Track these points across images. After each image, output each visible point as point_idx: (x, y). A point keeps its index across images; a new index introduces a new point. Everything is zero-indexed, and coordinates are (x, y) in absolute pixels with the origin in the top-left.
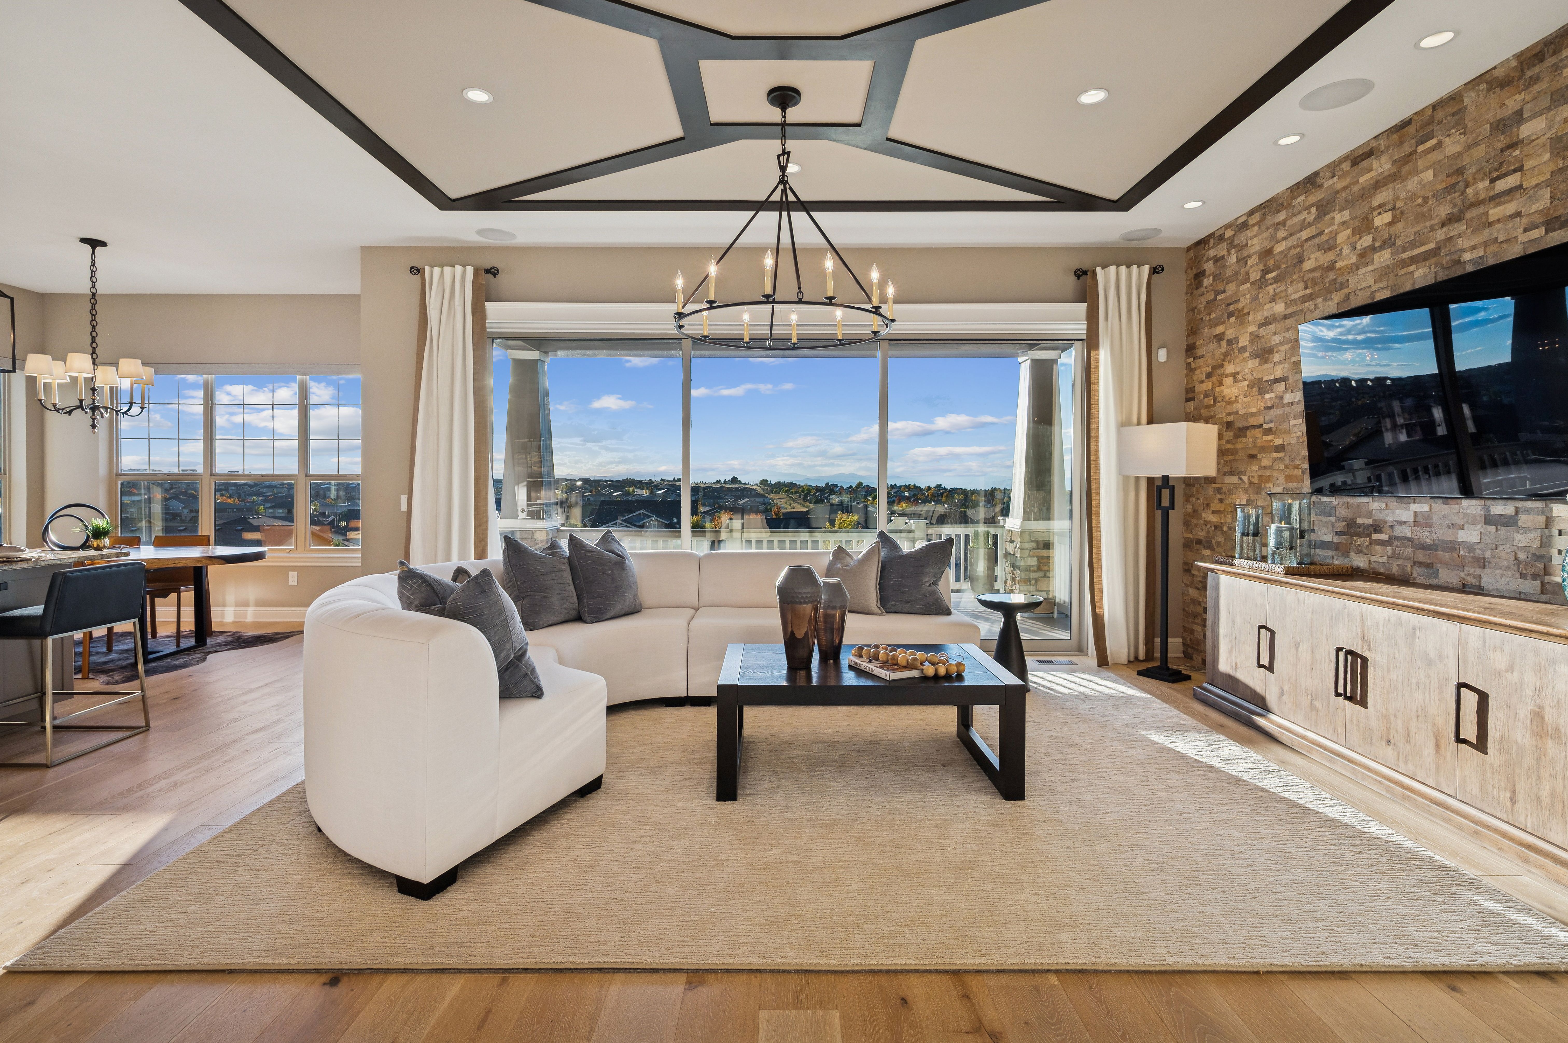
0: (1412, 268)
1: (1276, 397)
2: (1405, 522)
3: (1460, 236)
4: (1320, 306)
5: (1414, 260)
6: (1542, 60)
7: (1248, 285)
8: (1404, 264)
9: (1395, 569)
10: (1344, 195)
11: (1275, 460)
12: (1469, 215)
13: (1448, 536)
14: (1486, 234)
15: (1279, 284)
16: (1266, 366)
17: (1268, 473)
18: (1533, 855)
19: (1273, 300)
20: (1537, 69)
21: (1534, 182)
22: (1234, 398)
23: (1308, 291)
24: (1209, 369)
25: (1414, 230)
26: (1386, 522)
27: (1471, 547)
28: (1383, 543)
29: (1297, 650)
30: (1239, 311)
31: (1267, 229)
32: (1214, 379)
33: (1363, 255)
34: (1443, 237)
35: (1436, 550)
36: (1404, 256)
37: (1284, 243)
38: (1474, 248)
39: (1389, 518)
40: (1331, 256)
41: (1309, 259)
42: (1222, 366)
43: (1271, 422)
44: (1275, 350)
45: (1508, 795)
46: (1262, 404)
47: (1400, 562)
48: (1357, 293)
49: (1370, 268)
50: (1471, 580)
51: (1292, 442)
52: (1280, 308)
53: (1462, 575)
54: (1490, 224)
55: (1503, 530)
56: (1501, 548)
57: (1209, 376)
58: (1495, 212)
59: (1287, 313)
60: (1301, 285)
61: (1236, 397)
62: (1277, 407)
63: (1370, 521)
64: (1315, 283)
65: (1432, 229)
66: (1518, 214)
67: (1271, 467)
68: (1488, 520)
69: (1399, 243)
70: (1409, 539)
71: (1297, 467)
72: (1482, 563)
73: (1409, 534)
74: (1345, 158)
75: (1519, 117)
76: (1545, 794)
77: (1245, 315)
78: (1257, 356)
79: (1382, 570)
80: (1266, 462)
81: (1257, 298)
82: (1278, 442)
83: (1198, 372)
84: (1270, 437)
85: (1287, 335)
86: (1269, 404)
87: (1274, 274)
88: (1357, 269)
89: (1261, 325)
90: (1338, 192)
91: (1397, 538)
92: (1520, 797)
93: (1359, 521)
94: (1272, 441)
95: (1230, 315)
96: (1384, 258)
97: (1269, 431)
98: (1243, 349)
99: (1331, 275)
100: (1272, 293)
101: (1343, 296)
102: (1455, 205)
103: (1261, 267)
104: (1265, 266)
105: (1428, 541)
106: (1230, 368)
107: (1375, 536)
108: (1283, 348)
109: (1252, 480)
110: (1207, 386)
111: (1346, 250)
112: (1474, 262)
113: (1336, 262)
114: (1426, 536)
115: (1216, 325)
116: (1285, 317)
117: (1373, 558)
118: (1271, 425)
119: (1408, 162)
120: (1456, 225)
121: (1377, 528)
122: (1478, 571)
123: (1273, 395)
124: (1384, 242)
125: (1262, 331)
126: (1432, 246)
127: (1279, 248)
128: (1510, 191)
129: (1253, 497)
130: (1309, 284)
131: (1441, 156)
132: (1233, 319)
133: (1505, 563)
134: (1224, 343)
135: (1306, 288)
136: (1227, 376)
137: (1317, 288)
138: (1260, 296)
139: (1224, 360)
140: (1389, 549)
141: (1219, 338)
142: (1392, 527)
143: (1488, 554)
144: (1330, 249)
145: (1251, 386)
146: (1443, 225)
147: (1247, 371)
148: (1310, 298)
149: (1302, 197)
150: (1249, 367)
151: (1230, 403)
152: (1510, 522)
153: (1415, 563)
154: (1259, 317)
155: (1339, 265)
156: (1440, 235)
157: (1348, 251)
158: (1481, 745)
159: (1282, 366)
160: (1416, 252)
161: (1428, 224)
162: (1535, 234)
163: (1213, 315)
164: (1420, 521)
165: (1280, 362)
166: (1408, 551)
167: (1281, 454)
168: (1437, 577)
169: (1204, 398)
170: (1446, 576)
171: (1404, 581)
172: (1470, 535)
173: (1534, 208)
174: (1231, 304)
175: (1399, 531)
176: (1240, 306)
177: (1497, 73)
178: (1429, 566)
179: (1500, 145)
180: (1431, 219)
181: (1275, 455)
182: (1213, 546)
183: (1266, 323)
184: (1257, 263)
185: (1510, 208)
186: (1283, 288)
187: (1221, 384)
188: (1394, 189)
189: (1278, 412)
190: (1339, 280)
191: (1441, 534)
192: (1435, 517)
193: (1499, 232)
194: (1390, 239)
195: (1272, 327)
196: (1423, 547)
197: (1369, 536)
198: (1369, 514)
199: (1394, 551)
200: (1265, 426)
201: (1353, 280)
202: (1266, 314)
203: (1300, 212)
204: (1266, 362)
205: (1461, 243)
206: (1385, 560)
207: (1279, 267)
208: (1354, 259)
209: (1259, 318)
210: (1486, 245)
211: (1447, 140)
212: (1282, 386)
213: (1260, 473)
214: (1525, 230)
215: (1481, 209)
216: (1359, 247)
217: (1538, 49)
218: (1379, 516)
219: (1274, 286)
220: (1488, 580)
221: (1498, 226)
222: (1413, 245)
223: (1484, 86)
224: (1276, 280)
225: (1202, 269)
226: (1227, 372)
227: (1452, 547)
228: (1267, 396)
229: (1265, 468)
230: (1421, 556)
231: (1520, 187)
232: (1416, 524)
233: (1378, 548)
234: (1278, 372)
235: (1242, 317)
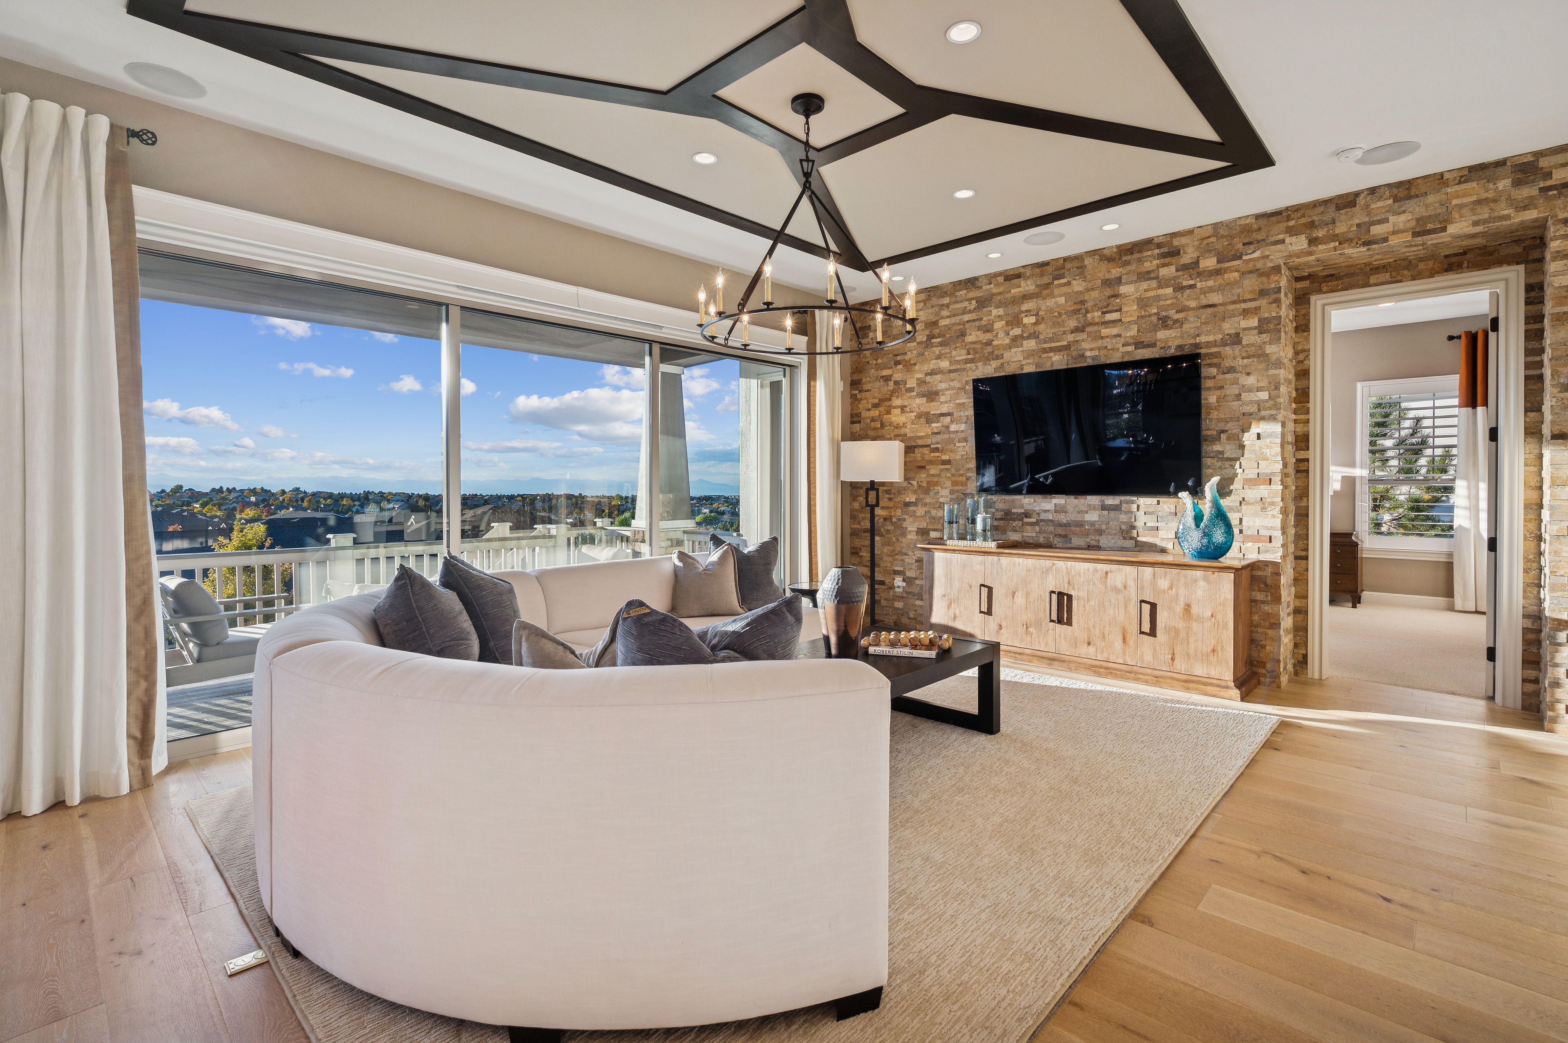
0: (1052, 354)
1: (942, 426)
2: (1049, 511)
3: (1083, 341)
4: (980, 368)
5: (1051, 350)
6: (1132, 254)
7: (915, 344)
8: (1045, 351)
9: (1041, 540)
10: (999, 297)
11: (942, 470)
12: (1088, 329)
13: (1078, 518)
14: (1100, 343)
15: (944, 348)
16: (932, 404)
17: (935, 479)
18: (1191, 685)
19: (938, 357)
20: (1129, 257)
21: (1129, 319)
22: (902, 424)
23: (970, 357)
24: (877, 401)
25: (1053, 331)
26: (1035, 511)
27: (1092, 524)
28: (1032, 524)
29: (1013, 597)
30: (906, 361)
31: (933, 307)
32: (882, 409)
33: (1015, 339)
34: (1072, 339)
35: (1070, 526)
36: (1045, 346)
37: (948, 320)
38: (1092, 349)
39: (1037, 508)
40: (989, 336)
41: (970, 335)
42: (890, 400)
43: (938, 443)
44: (941, 393)
45: (1170, 656)
46: (929, 430)
47: (1045, 535)
48: (1010, 363)
49: (1020, 349)
50: (1093, 543)
51: (957, 458)
52: (945, 364)
53: (1088, 540)
54: (1102, 338)
55: (1112, 514)
56: (1111, 523)
57: (876, 406)
58: (1105, 331)
59: (951, 368)
60: (964, 352)
61: (904, 424)
62: (944, 433)
63: (1023, 511)
64: (976, 352)
65: (1064, 333)
66: (1119, 336)
67: (939, 475)
68: (1104, 508)
69: (1041, 337)
70: (1051, 521)
71: (962, 475)
72: (1100, 532)
73: (1051, 518)
74: (1000, 274)
75: (1119, 281)
76: (1192, 652)
77: (912, 365)
78: (924, 396)
79: (1031, 542)
80: (932, 472)
81: (923, 354)
82: (945, 457)
83: (864, 402)
84: (937, 454)
85: (951, 384)
86: (936, 431)
87: (939, 340)
88: (1010, 348)
89: (927, 374)
90: (994, 295)
91: (1042, 521)
92: (1177, 656)
93: (1013, 511)
94: (938, 457)
95: (897, 363)
96: (1030, 344)
97: (936, 450)
98: (911, 390)
99: (989, 349)
100: (937, 353)
101: (999, 364)
102: (1080, 322)
103: (927, 332)
104: (931, 332)
105: (1065, 521)
106: (897, 402)
107: (1026, 520)
108: (948, 393)
109: (921, 484)
110: (875, 413)
111: (1001, 334)
112: (1093, 358)
113: (993, 340)
114: (1063, 518)
115: (882, 369)
116: (951, 371)
117: (1025, 534)
118: (939, 446)
119: (1047, 288)
120: (1081, 334)
121: (1027, 515)
122: (1097, 538)
123: (939, 425)
124: (1030, 334)
125: (928, 378)
126: (1065, 343)
127: (943, 323)
128: (1114, 322)
129: (921, 496)
130: (971, 351)
131: (1070, 291)
132: (900, 367)
133: (1114, 532)
134: (891, 383)
135: (969, 354)
136: (895, 407)
137: (978, 356)
138: (926, 353)
139: (892, 396)
140: (1037, 528)
141: (887, 379)
142: (1038, 514)
143: (1104, 527)
144: (988, 331)
145: (919, 417)
146: (1072, 332)
147: (915, 405)
148: (972, 361)
149: (965, 292)
150: (919, 403)
151: (898, 427)
152: (1117, 508)
153: (1056, 535)
154: (926, 368)
155: (994, 343)
156: (1071, 337)
157: (1003, 335)
158: (1153, 633)
159: (947, 405)
160: (1053, 345)
161: (1062, 329)
162: (1130, 348)
163: (880, 361)
164: (1058, 510)
165: (946, 402)
166: (1051, 528)
167: (948, 466)
168: (1070, 542)
169: (871, 422)
170: (1076, 541)
171: (1049, 546)
172: (1093, 517)
173: (1128, 334)
174: (897, 355)
175: (1043, 516)
176: (907, 357)
177: (1105, 252)
178: (1065, 536)
179: (1107, 294)
180: (1064, 327)
181: (942, 467)
182: (882, 533)
183: (932, 373)
184: (923, 329)
185: (1114, 331)
186: (947, 351)
187: (888, 413)
188: (1037, 303)
189: (946, 436)
190: (996, 353)
191: (1072, 516)
192: (1069, 507)
193: (1107, 342)
194: (1035, 333)
195: (938, 377)
196: (1061, 525)
197: (1022, 520)
198: (1022, 507)
199: (1041, 529)
200: (932, 446)
201: (1007, 355)
202: (932, 367)
203: (961, 302)
204: (932, 401)
205: (1084, 345)
206: (1034, 535)
207: (944, 336)
208: (1007, 341)
209: (926, 369)
210: (1099, 349)
211: (1074, 281)
212: (948, 419)
213: (928, 479)
214: (1123, 345)
215: (1096, 328)
216: (1011, 333)
217: (1129, 247)
218: (1028, 507)
219: (940, 348)
220: (1103, 541)
221: (1108, 340)
222: (1051, 340)
223: (1097, 257)
224: (941, 344)
225: (867, 324)
226: (894, 405)
227: (1080, 524)
228: (934, 425)
229: (933, 475)
230: (1060, 531)
231: (1120, 320)
232: (1056, 511)
233: (1029, 528)
234: (944, 409)
235: (909, 366)
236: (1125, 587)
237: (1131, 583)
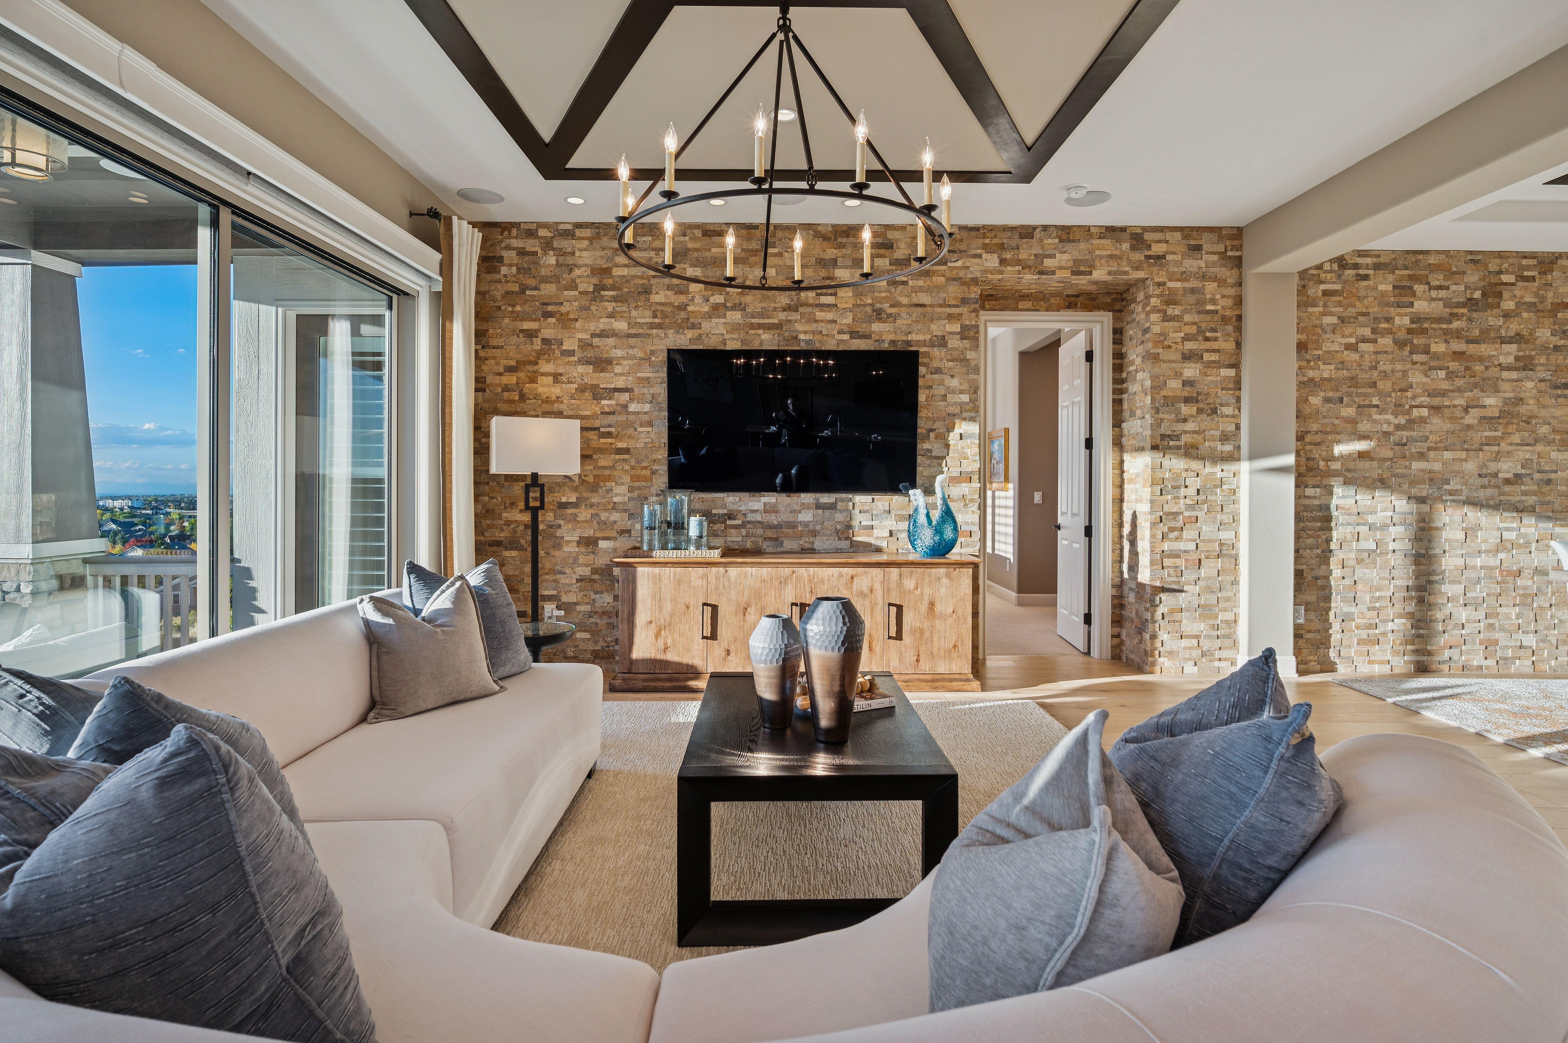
0: (760, 332)
1: (617, 405)
2: (757, 511)
3: (796, 321)
4: (671, 336)
5: (760, 326)
6: (848, 237)
7: (576, 293)
8: (752, 326)
9: (749, 545)
10: (696, 254)
11: (616, 461)
12: (801, 309)
13: (791, 518)
14: (814, 326)
15: (619, 304)
16: (602, 375)
17: (607, 472)
19: (612, 315)
20: (844, 240)
21: (844, 306)
22: (554, 398)
23: (656, 320)
24: (513, 363)
25: (761, 305)
26: (740, 511)
27: (806, 524)
28: (736, 527)
29: (744, 615)
30: (562, 315)
31: (604, 249)
32: (522, 375)
33: (716, 307)
34: (784, 318)
35: (781, 528)
36: (753, 321)
37: (626, 269)
38: (805, 332)
39: (743, 508)
40: (682, 299)
41: (657, 293)
42: (536, 363)
43: (610, 426)
44: (615, 362)
45: (915, 658)
46: (597, 408)
47: (753, 539)
48: (710, 335)
49: (723, 320)
50: (807, 545)
51: (638, 446)
52: (621, 325)
53: (801, 542)
54: (816, 321)
55: (827, 512)
56: (826, 523)
57: (510, 370)
58: (820, 315)
59: (630, 331)
60: (648, 313)
61: (558, 398)
62: (620, 414)
63: (725, 511)
64: (665, 316)
65: (775, 309)
66: (835, 322)
67: (613, 468)
68: (819, 506)
69: (748, 310)
70: (759, 522)
71: (646, 468)
72: (814, 533)
73: (759, 519)
74: (697, 226)
75: (834, 262)
76: (935, 651)
77: (572, 320)
78: (588, 363)
79: (736, 547)
80: (602, 463)
81: (588, 308)
82: (620, 445)
83: (491, 362)
84: (610, 440)
85: (631, 352)
86: (607, 409)
87: (612, 293)
88: (710, 317)
89: (593, 335)
90: (689, 250)
91: (749, 522)
92: (922, 657)
93: (714, 511)
94: (611, 444)
95: (547, 315)
96: (735, 316)
97: (609, 435)
98: (571, 353)
99: (683, 315)
100: (610, 309)
101: (696, 335)
102: (792, 300)
103: (595, 280)
104: (600, 281)
105: (775, 523)
106: (546, 367)
107: (729, 522)
108: (626, 362)
109: (587, 479)
110: (510, 379)
111: (698, 299)
112: (807, 342)
113: (688, 305)
114: (773, 519)
115: (523, 320)
116: (629, 336)
117: (729, 539)
118: (613, 430)
119: (756, 255)
120: (793, 313)
121: (731, 516)
122: (811, 539)
123: (613, 402)
124: (735, 305)
125: (596, 341)
126: (776, 321)
127: (618, 272)
128: (829, 305)
129: (585, 495)
130: (658, 314)
131: (781, 263)
132: (552, 320)
133: (829, 532)
134: (538, 342)
135: (655, 317)
136: (543, 374)
137: (667, 321)
138: (592, 308)
139: (539, 359)
140: (744, 532)
141: (531, 334)
142: (744, 515)
143: (818, 527)
144: (681, 293)
145: (582, 389)
146: (784, 310)
147: (575, 374)
148: (659, 326)
149: (650, 238)
150: (583, 372)
151: (547, 401)
152: (832, 507)
153: (765, 539)
154: (592, 326)
155: (690, 308)
156: (782, 316)
157: (701, 301)
158: (899, 636)
159: (624, 378)
160: (762, 321)
161: (772, 305)
162: (846, 337)
163: (518, 308)
164: (769, 509)
165: (622, 374)
166: (760, 531)
167: (625, 457)
168: (782, 546)
169: (503, 391)
170: (788, 544)
171: (757, 552)
172: (806, 516)
173: (844, 321)
174: (547, 304)
175: (750, 517)
176: (563, 309)
177: (820, 228)
178: (776, 539)
179: (822, 275)
180: (775, 302)
181: (618, 457)
182: (522, 546)
183: (603, 334)
184: (588, 276)
185: (830, 316)
186: (625, 308)
187: (533, 380)
188: (743, 270)
189: (622, 418)
190: (691, 320)
191: (783, 517)
192: (780, 506)
193: (820, 327)
194: (741, 304)
195: (611, 341)
196: (771, 527)
197: (724, 522)
198: (724, 506)
199: (748, 532)
200: (602, 430)
201: (705, 325)
202: (601, 326)
203: (645, 250)
204: (602, 371)
205: (798, 327)
206: (740, 539)
207: (620, 289)
208: (706, 309)
209: (593, 328)
210: (814, 333)
211: (786, 254)
212: (626, 396)
213: (596, 473)
214: (838, 333)
215: (810, 309)
216: (712, 300)
217: (846, 228)
218: (732, 507)
219: (614, 304)
220: (818, 544)
221: (823, 324)
222: (761, 315)
223: (811, 232)
224: (615, 299)
225: (497, 255)
226: (542, 370)
227: (793, 525)
228: (604, 402)
229: (604, 468)
230: (770, 533)
231: (836, 305)
232: (765, 511)
233: (733, 531)
234: (620, 383)
235: (566, 321)
236: (871, 591)
237: (878, 587)
